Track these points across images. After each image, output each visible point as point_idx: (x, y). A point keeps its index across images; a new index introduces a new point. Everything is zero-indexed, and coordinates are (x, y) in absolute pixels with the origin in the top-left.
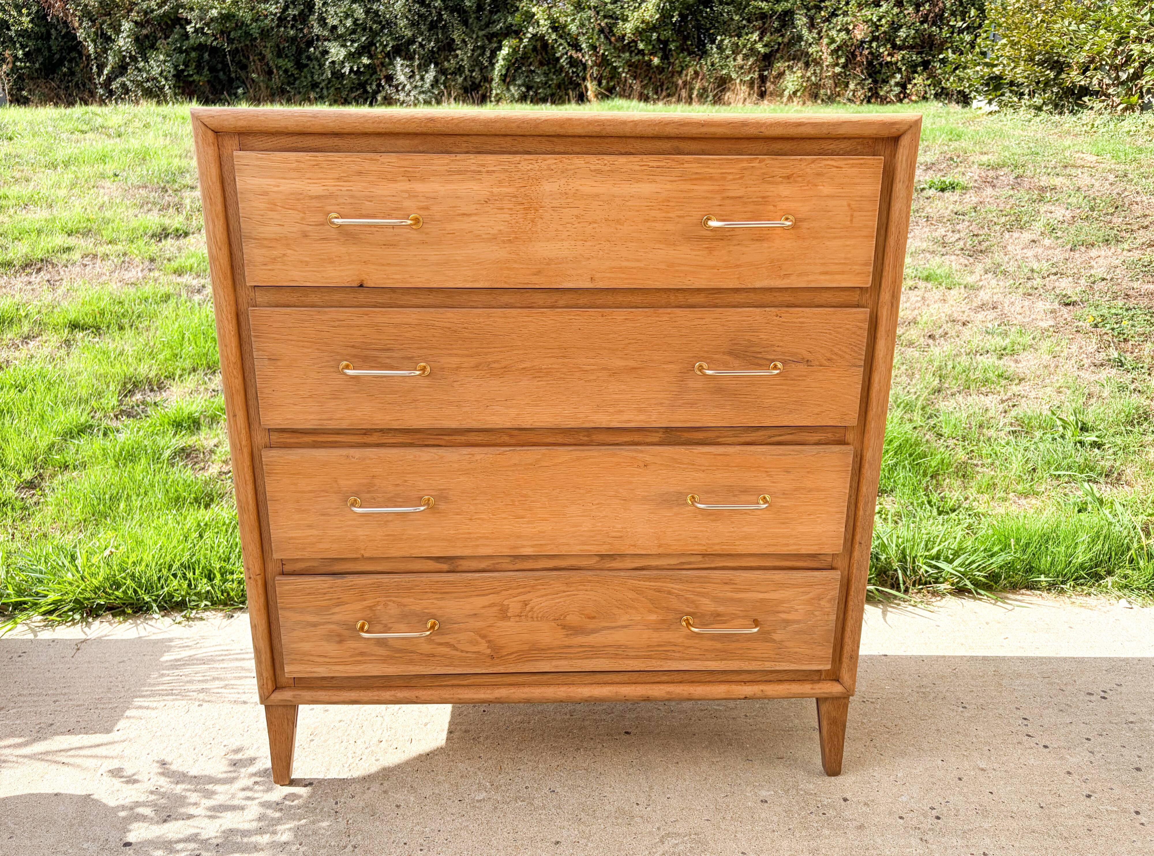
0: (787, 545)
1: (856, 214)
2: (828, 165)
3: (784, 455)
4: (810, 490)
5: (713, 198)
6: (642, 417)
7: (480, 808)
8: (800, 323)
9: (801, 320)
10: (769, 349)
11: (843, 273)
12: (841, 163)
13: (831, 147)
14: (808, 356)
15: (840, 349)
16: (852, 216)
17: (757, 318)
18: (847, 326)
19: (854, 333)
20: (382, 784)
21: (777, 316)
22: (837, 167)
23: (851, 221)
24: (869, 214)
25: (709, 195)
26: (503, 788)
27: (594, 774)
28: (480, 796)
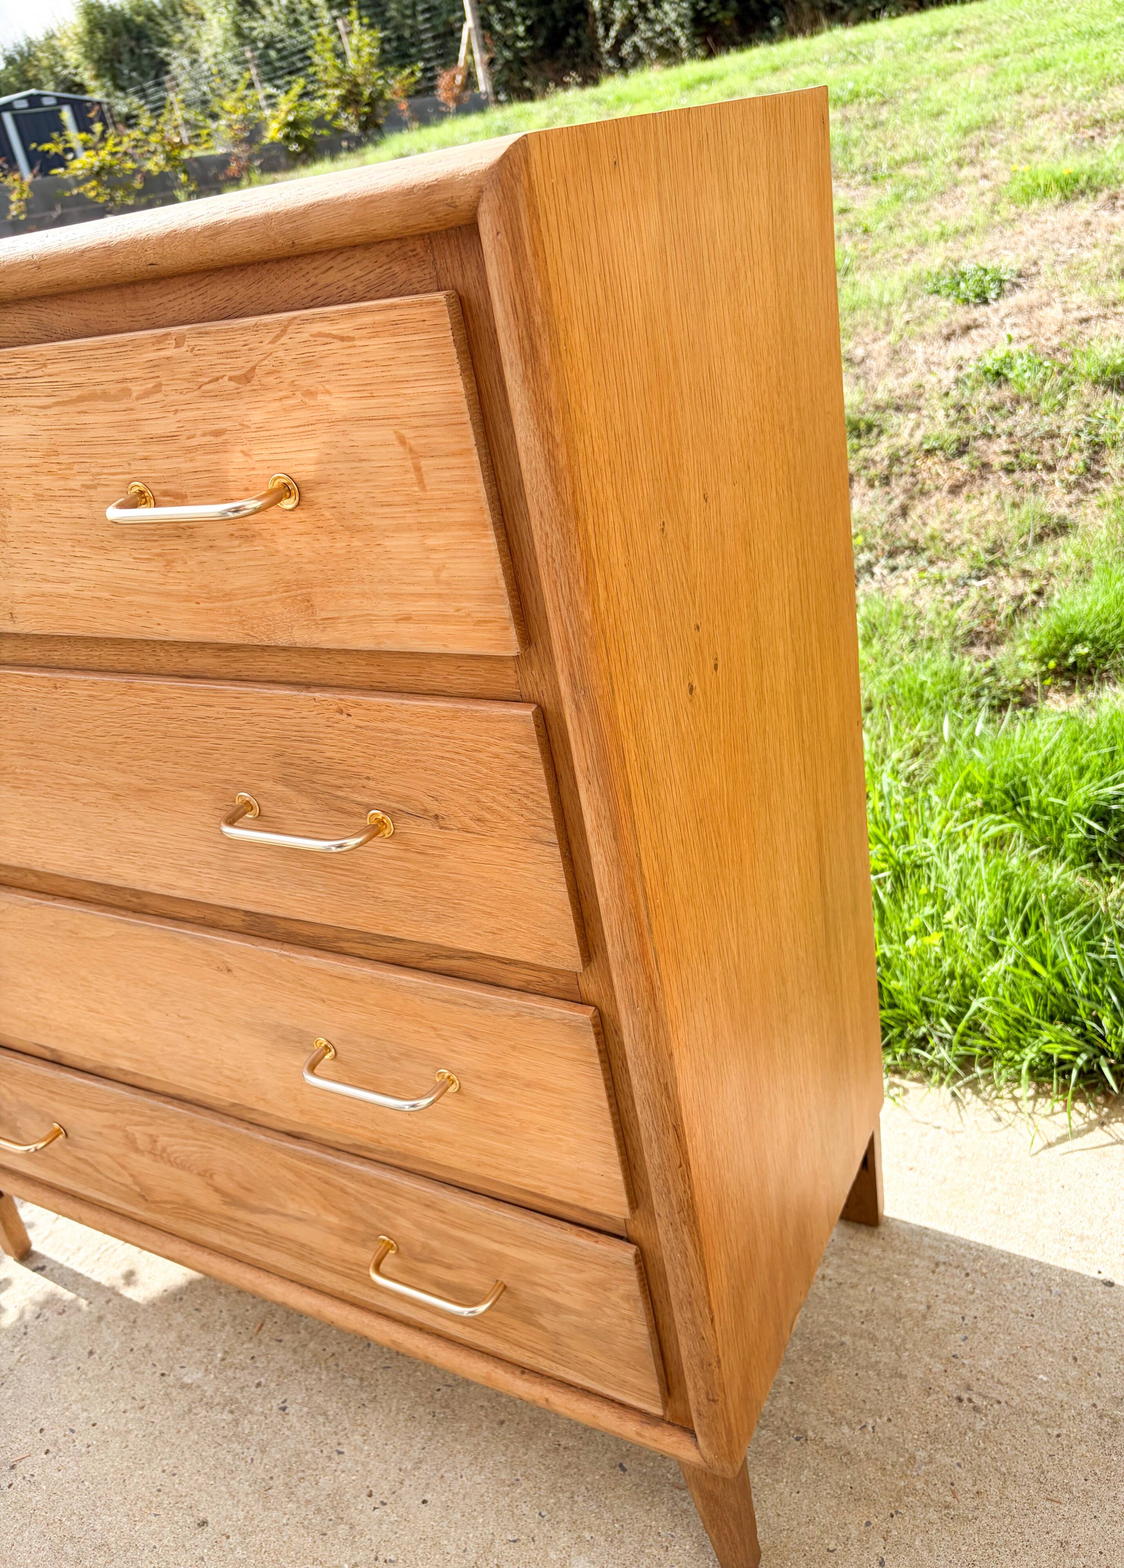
0: (516, 1173)
1: (423, 462)
2: (320, 335)
3: (454, 1003)
4: (528, 1085)
5: (125, 442)
6: (186, 883)
8: (393, 731)
9: (391, 725)
10: (354, 782)
11: (443, 619)
12: (344, 327)
13: (332, 276)
14: (434, 807)
15: (494, 800)
16: (418, 469)
17: (305, 713)
18: (494, 749)
19: (513, 766)
21: (341, 712)
22: (342, 339)
23: (421, 482)
24: (454, 461)
25: (116, 435)
26: (230, 1373)
27: (364, 1396)
28: (192, 1376)
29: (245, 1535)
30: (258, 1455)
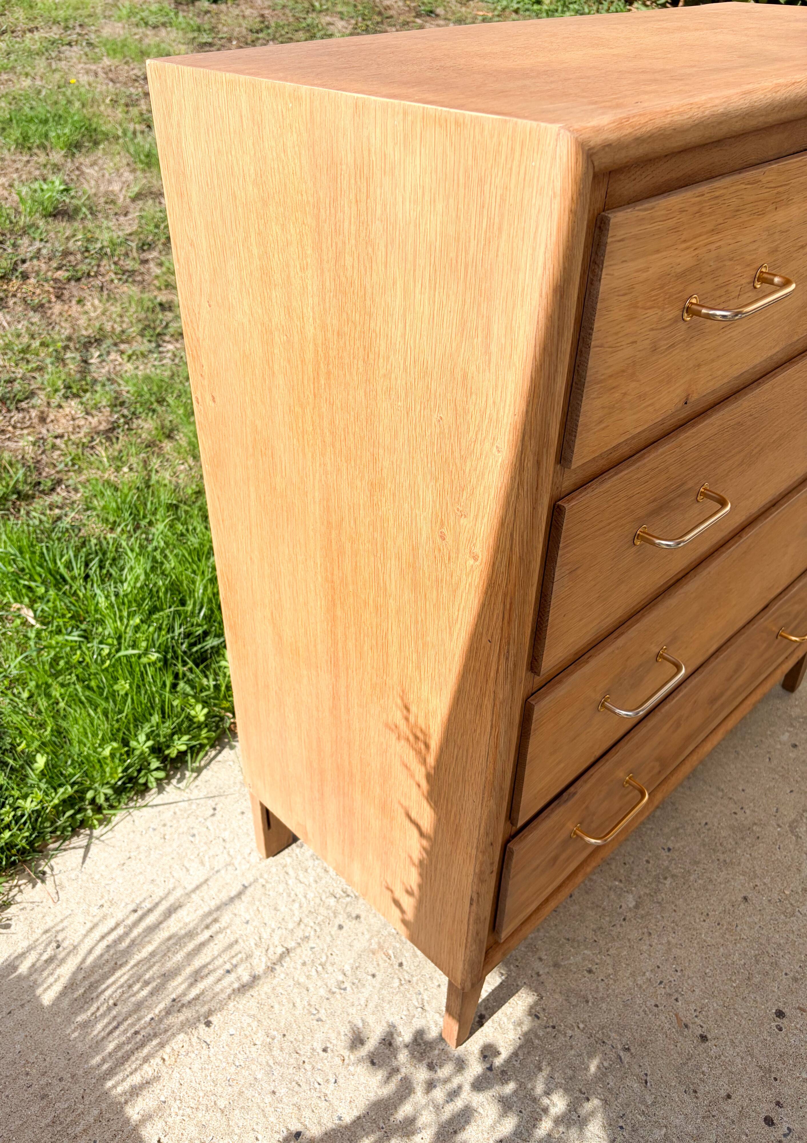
7: (648, 914)
20: (540, 959)
26: (634, 878)
27: (669, 808)
28: (630, 901)
29: (756, 876)
30: (701, 865)
